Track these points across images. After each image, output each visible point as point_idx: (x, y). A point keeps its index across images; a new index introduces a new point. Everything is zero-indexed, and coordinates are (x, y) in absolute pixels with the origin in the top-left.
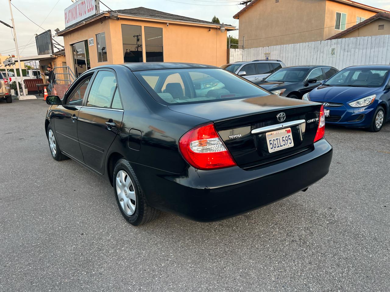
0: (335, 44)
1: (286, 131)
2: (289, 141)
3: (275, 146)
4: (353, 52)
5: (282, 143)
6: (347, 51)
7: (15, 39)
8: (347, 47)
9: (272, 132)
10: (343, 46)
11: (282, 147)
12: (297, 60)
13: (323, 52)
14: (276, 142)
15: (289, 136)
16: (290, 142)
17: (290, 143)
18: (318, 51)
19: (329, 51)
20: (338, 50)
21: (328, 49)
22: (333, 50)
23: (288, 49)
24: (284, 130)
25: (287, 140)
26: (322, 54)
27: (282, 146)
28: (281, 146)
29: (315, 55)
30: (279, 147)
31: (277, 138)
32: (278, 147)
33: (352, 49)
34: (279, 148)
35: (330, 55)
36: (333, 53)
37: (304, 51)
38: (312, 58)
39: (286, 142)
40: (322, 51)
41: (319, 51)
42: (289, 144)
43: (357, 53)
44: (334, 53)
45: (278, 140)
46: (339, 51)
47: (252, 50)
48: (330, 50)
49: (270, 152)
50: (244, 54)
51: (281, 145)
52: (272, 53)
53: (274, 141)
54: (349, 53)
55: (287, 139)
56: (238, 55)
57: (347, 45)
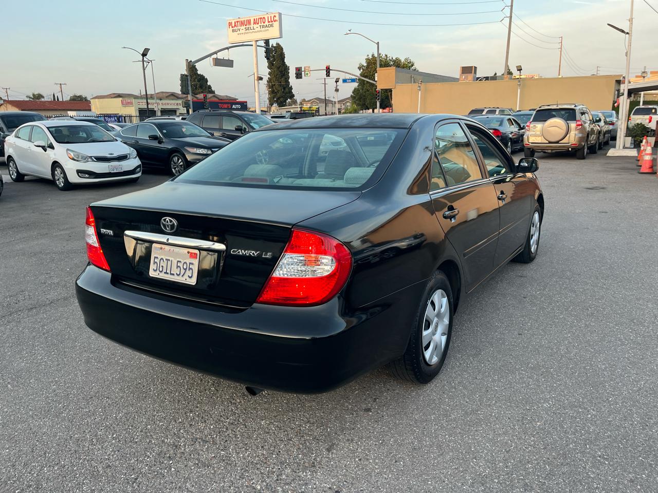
1: (188, 252)
2: (189, 273)
3: (161, 270)
5: (175, 271)
7: (628, 53)
9: (163, 246)
11: (172, 277)
14: (164, 264)
15: (190, 264)
16: (190, 275)
17: (190, 277)
24: (186, 250)
25: (186, 269)
27: (173, 274)
28: (171, 274)
30: (168, 273)
31: (168, 258)
32: (166, 273)
34: (166, 275)
39: (183, 271)
42: (188, 278)
45: (169, 263)
49: (151, 275)
51: (172, 272)
53: (162, 261)
55: (185, 267)
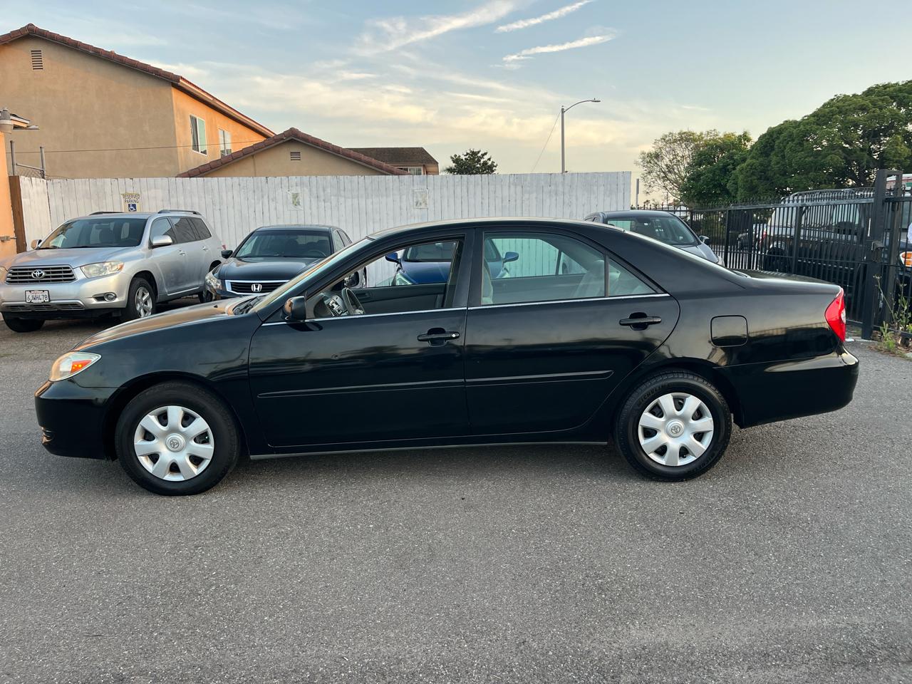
0: (297, 186)
4: (334, 203)
6: (324, 200)
8: (322, 193)
10: (314, 190)
12: (217, 213)
13: (274, 199)
18: (263, 197)
19: (287, 198)
20: (305, 197)
21: (284, 194)
22: (295, 196)
23: (189, 188)
26: (272, 205)
29: (259, 203)
33: (332, 197)
35: (292, 206)
36: (296, 203)
37: (230, 194)
38: (252, 210)
40: (271, 197)
41: (266, 197)
43: (343, 205)
44: (299, 203)
46: (307, 199)
47: (81, 185)
48: (290, 197)
50: (51, 192)
52: (145, 194)
54: (328, 204)
56: (37, 193)
57: (321, 189)
